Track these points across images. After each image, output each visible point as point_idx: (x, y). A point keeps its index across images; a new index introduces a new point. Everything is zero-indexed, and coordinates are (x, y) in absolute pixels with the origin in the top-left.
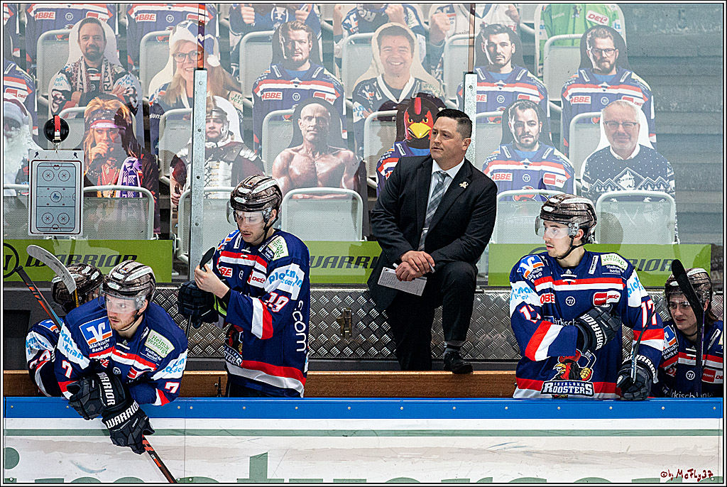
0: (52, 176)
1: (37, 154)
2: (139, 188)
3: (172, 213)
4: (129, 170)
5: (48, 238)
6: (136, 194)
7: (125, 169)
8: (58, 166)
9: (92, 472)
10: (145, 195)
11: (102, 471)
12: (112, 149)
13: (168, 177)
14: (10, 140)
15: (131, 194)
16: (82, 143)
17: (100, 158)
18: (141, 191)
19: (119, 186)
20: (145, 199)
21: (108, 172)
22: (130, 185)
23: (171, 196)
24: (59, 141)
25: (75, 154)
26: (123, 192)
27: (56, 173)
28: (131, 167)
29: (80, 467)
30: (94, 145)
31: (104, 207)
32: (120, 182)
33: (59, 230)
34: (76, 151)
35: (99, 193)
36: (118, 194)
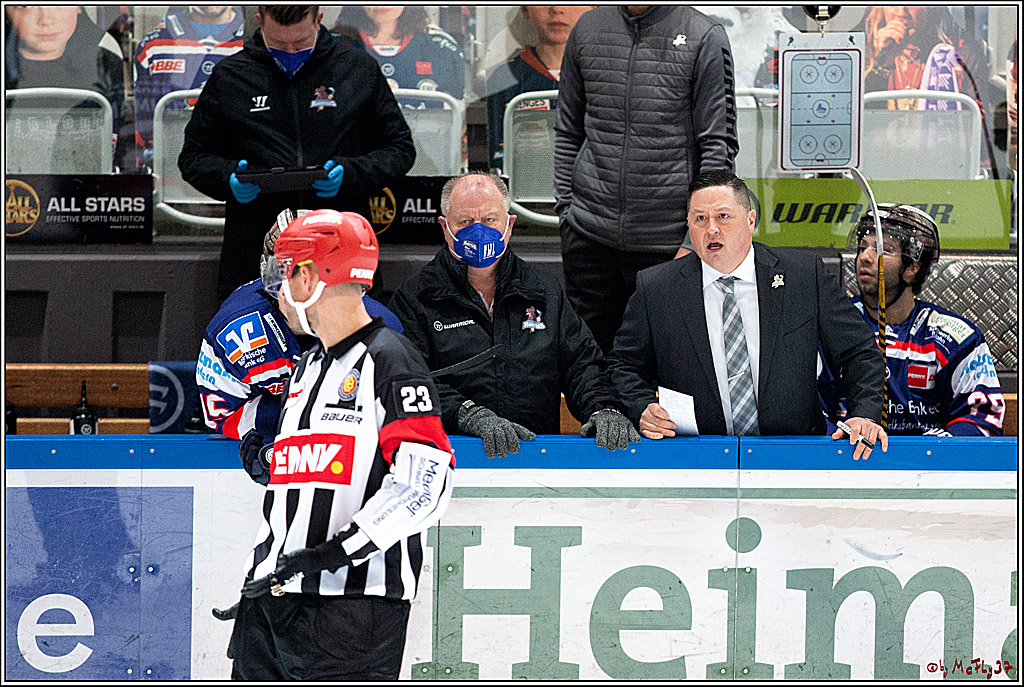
0: (814, 74)
1: (792, 39)
2: (956, 95)
3: (1010, 135)
4: (940, 65)
5: (807, 177)
6: (952, 105)
7: (934, 64)
8: (824, 58)
9: (880, 558)
10: (965, 106)
11: (896, 556)
12: (912, 31)
13: (1004, 77)
14: (746, 15)
15: (943, 105)
16: (863, 21)
17: (893, 47)
18: (959, 100)
19: (924, 91)
20: (967, 113)
21: (905, 68)
22: (942, 89)
23: (1009, 109)
24: (826, 18)
25: (851, 39)
26: (930, 101)
27: (822, 70)
28: (943, 60)
29: (860, 550)
30: (883, 24)
31: (900, 126)
32: (924, 84)
33: (826, 162)
34: (852, 34)
35: (891, 103)
36: (921, 105)
